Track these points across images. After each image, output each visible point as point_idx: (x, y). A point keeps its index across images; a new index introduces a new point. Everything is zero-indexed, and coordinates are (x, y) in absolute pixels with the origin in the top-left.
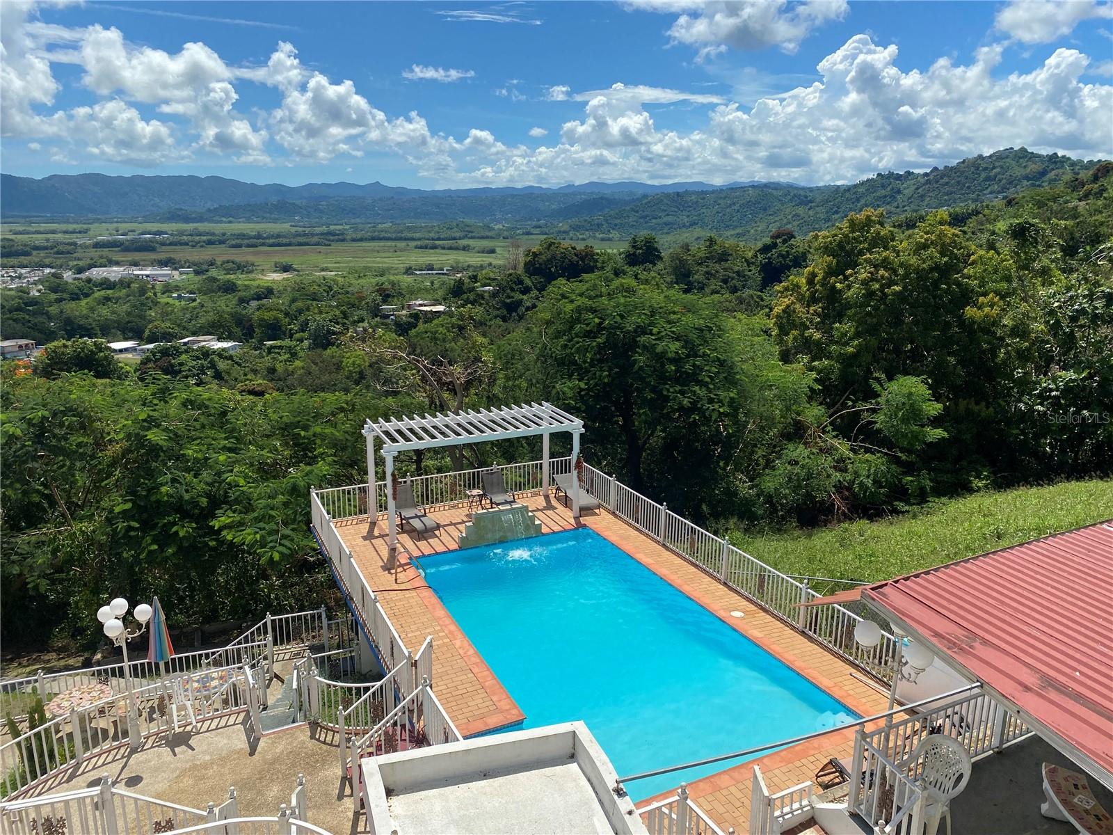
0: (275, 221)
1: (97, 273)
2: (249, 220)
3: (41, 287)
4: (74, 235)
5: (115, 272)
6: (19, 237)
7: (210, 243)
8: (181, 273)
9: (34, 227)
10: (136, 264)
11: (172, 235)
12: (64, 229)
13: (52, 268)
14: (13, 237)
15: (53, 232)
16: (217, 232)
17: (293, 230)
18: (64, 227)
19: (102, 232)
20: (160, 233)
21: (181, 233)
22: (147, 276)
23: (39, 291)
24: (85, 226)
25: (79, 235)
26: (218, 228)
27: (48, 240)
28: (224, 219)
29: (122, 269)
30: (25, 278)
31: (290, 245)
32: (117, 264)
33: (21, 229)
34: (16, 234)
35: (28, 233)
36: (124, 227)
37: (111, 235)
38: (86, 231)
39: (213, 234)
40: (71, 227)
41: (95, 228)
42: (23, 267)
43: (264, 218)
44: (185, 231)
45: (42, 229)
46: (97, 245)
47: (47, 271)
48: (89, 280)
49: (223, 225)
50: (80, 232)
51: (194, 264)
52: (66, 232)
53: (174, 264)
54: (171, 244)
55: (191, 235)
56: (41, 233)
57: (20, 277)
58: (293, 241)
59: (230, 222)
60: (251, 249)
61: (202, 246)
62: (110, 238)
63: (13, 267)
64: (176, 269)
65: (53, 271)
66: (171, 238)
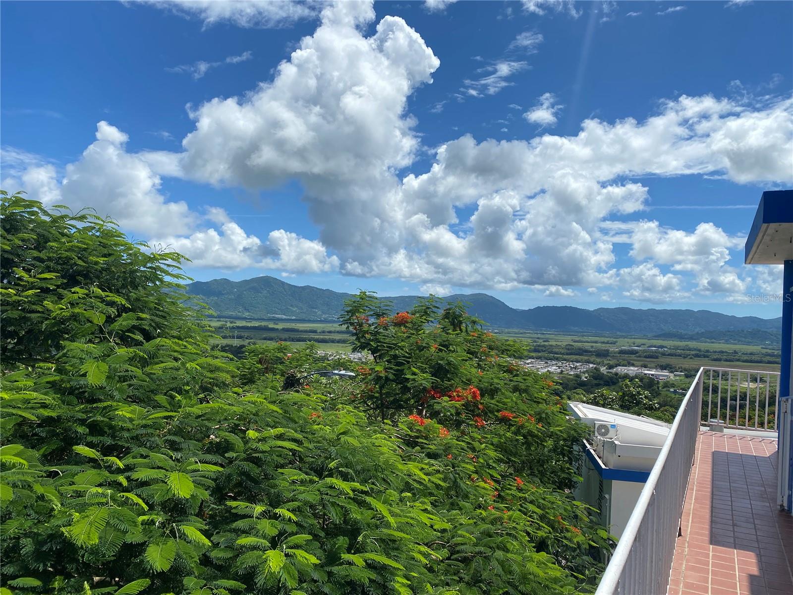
0: (748, 343)
1: (621, 370)
2: (727, 342)
3: (587, 375)
4: (608, 345)
5: (632, 370)
6: (577, 344)
7: (697, 356)
8: (675, 375)
9: (585, 339)
10: (645, 366)
11: (670, 349)
12: (602, 341)
13: (594, 364)
14: (573, 344)
15: (596, 342)
16: (702, 349)
17: (764, 351)
18: (603, 339)
19: (625, 344)
20: (662, 347)
21: (677, 348)
22: (652, 375)
23: (586, 378)
24: (615, 340)
25: (611, 345)
26: (704, 346)
27: (592, 347)
28: (708, 340)
29: (636, 369)
30: (578, 369)
31: (760, 362)
32: (633, 365)
33: (577, 339)
34: (574, 342)
35: (581, 342)
36: (638, 341)
37: (630, 346)
38: (614, 343)
39: (700, 350)
40: (606, 340)
41: (621, 341)
42: (577, 362)
43: (739, 341)
44: (679, 346)
45: (589, 340)
46: (622, 352)
47: (591, 365)
48: (616, 374)
49: (707, 344)
50: (611, 343)
51: (685, 370)
52: (603, 343)
53: (671, 368)
54: (669, 355)
55: (683, 350)
56: (588, 342)
57: (575, 368)
58: (764, 359)
59: (712, 343)
60: (728, 363)
61: (691, 358)
62: (629, 348)
63: (572, 361)
64: (672, 372)
65: (595, 366)
66: (669, 351)
